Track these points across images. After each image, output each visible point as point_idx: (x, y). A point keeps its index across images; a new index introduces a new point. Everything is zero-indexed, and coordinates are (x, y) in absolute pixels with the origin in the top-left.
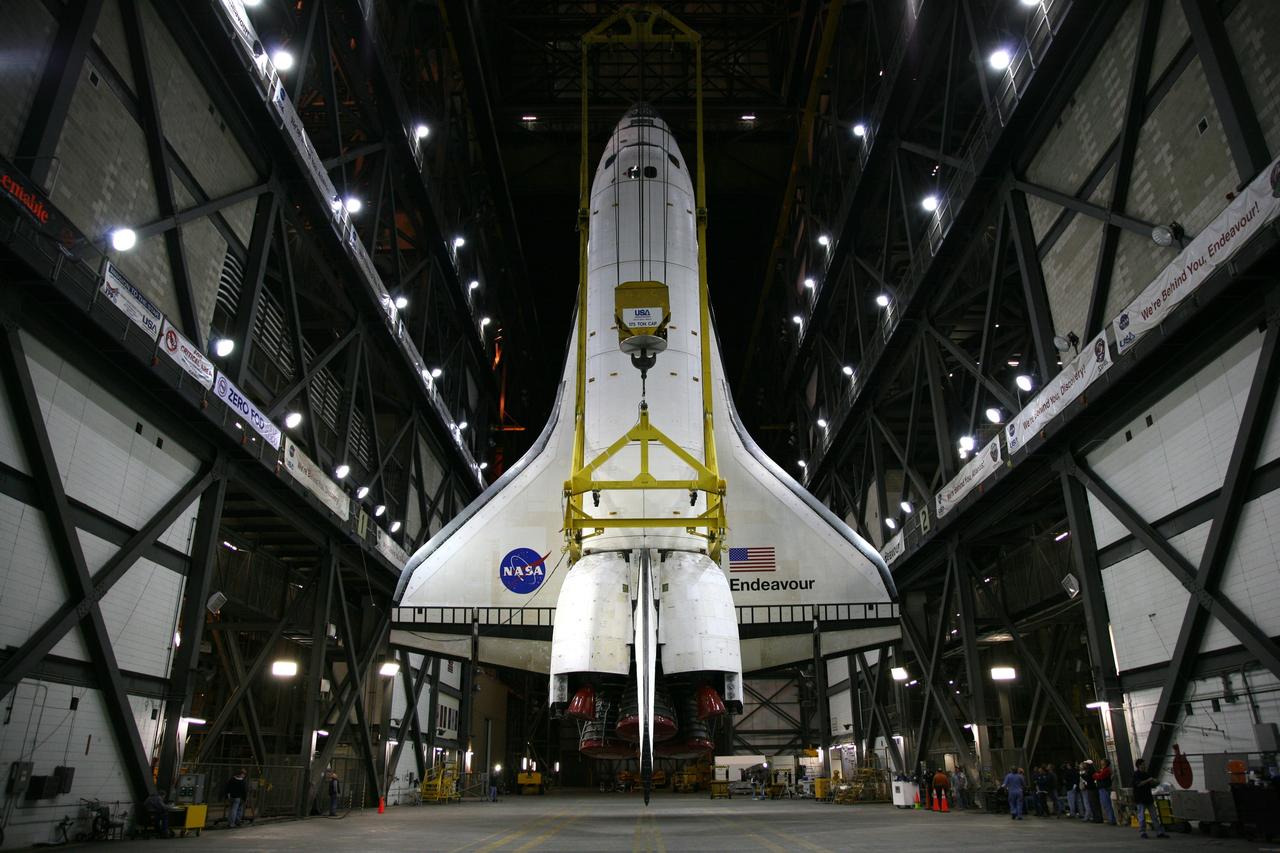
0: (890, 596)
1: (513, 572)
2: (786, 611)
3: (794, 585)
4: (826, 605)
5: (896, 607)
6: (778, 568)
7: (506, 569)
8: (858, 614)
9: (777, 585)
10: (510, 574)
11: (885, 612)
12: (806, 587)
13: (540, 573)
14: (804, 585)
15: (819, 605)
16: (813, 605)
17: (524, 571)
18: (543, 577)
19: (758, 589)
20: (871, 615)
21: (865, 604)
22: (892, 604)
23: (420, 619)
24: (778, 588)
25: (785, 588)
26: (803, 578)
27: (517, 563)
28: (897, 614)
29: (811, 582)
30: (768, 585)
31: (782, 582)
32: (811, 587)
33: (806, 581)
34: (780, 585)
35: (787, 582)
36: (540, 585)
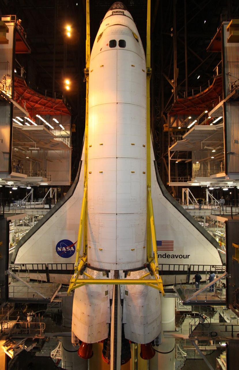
0: (223, 263)
1: (62, 250)
2: (177, 266)
3: (181, 257)
4: (193, 265)
6: (175, 249)
7: (58, 248)
9: (173, 256)
10: (60, 250)
12: (186, 258)
13: (73, 250)
14: (185, 257)
15: (190, 265)
16: (188, 265)
17: (66, 249)
18: (74, 251)
19: (165, 257)
21: (211, 265)
22: (223, 266)
24: (174, 258)
25: (177, 258)
26: (185, 254)
27: (63, 246)
29: (188, 256)
30: (170, 256)
31: (176, 255)
32: (188, 258)
33: (186, 256)
34: (175, 256)
35: (178, 255)
36: (73, 254)
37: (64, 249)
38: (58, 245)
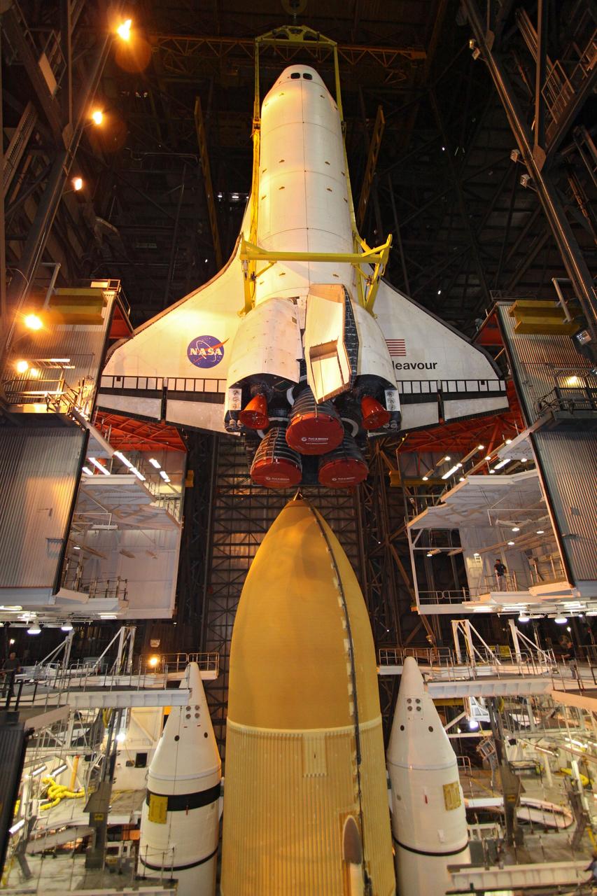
0: (497, 375)
1: (198, 353)
2: (416, 385)
3: (421, 366)
4: (447, 381)
5: (503, 383)
6: (408, 354)
7: (192, 350)
8: (473, 387)
9: (408, 366)
10: (195, 353)
11: (494, 386)
12: (431, 368)
13: (220, 353)
14: (429, 366)
15: (442, 381)
16: (437, 381)
17: (207, 352)
18: (222, 356)
20: (484, 388)
21: (478, 381)
22: (499, 380)
23: (118, 385)
24: (409, 368)
25: (414, 368)
26: (428, 361)
27: (201, 346)
28: (504, 389)
29: (434, 364)
30: (401, 366)
31: (411, 364)
32: (434, 368)
33: (431, 364)
34: (410, 366)
35: (415, 364)
36: (219, 362)
37: (203, 352)
38: (192, 345)
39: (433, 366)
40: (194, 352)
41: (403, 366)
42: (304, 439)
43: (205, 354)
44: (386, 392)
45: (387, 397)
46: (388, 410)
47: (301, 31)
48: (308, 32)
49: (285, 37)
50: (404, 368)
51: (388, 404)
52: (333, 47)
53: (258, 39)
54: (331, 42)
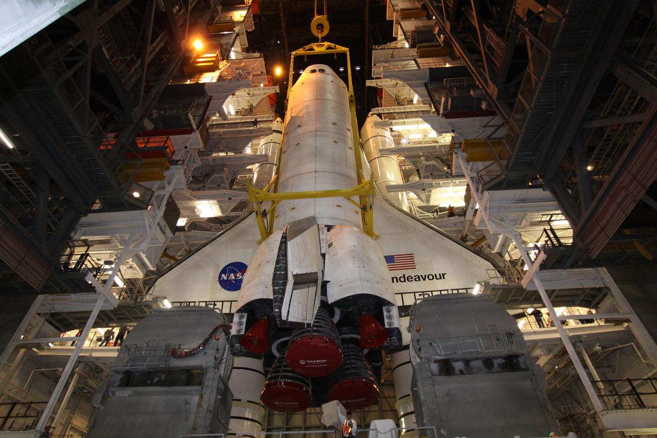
1: (228, 277)
3: (431, 277)
4: (458, 290)
6: (417, 267)
9: (418, 278)
12: (441, 278)
14: (438, 277)
17: (236, 276)
19: (405, 281)
24: (419, 280)
25: (424, 279)
26: (437, 272)
27: (231, 272)
30: (412, 278)
31: (422, 276)
32: (444, 278)
33: (440, 274)
34: (420, 277)
35: (425, 275)
37: (232, 276)
38: (224, 271)
39: (442, 276)
40: (224, 277)
41: (414, 278)
42: (302, 362)
43: (233, 278)
44: (384, 308)
45: (385, 314)
46: (387, 326)
47: (324, 45)
48: (329, 45)
49: (313, 49)
50: (415, 280)
51: (386, 321)
52: (346, 51)
53: (294, 53)
54: (344, 49)
